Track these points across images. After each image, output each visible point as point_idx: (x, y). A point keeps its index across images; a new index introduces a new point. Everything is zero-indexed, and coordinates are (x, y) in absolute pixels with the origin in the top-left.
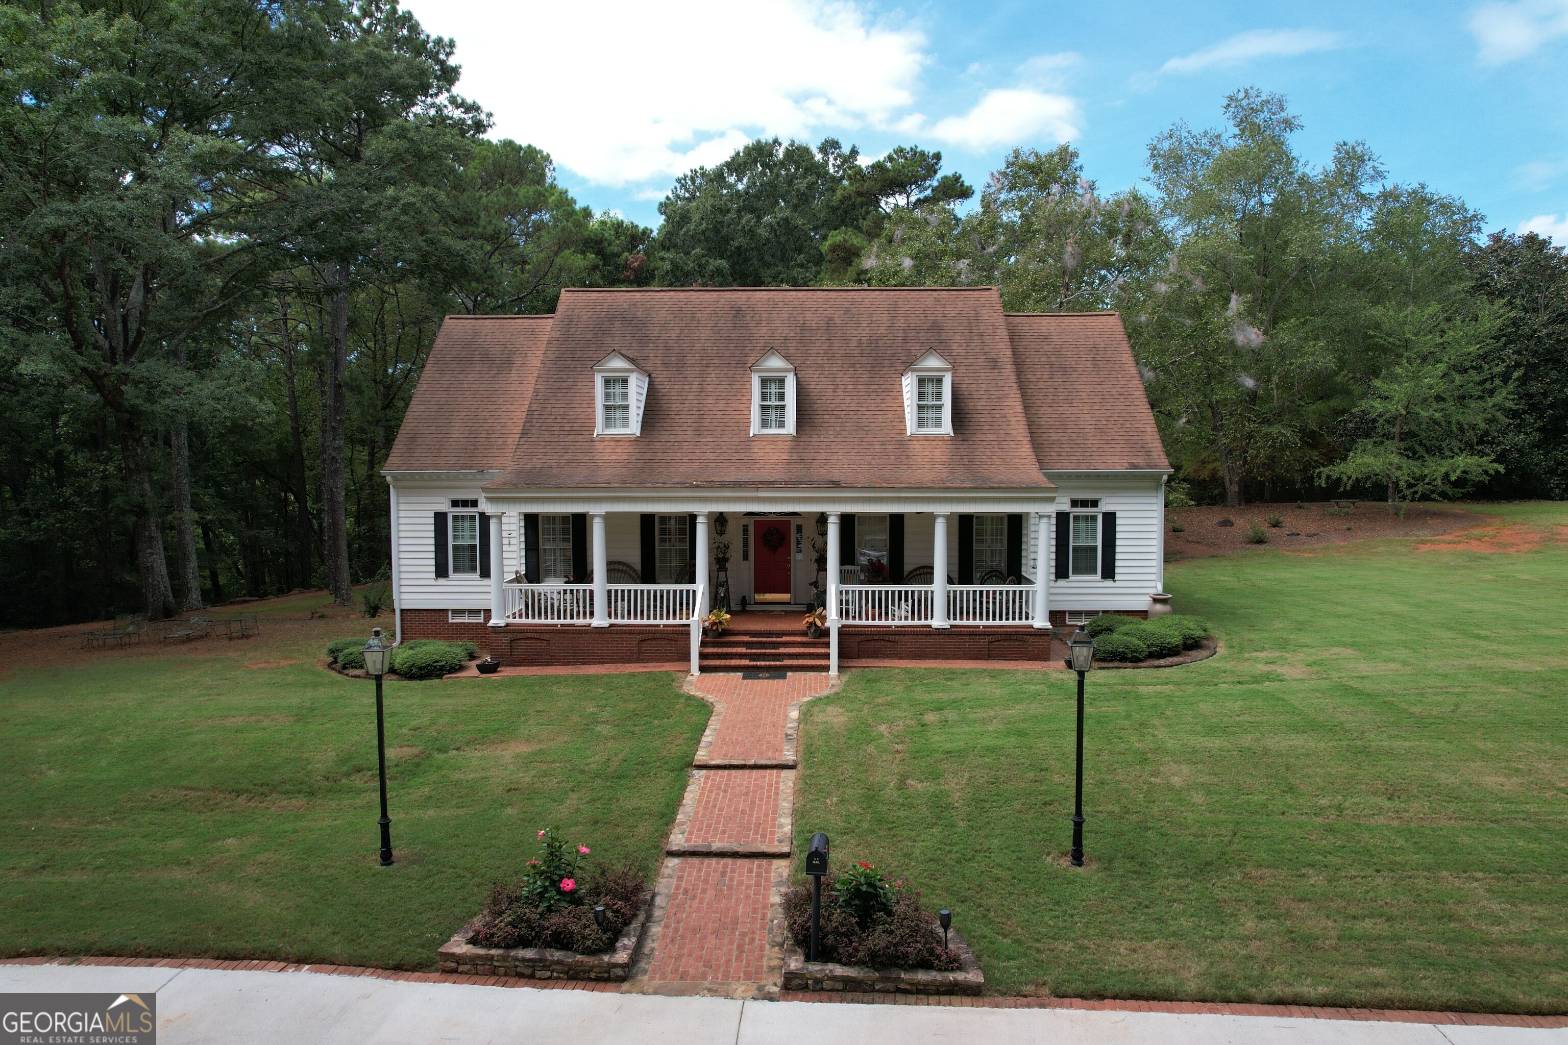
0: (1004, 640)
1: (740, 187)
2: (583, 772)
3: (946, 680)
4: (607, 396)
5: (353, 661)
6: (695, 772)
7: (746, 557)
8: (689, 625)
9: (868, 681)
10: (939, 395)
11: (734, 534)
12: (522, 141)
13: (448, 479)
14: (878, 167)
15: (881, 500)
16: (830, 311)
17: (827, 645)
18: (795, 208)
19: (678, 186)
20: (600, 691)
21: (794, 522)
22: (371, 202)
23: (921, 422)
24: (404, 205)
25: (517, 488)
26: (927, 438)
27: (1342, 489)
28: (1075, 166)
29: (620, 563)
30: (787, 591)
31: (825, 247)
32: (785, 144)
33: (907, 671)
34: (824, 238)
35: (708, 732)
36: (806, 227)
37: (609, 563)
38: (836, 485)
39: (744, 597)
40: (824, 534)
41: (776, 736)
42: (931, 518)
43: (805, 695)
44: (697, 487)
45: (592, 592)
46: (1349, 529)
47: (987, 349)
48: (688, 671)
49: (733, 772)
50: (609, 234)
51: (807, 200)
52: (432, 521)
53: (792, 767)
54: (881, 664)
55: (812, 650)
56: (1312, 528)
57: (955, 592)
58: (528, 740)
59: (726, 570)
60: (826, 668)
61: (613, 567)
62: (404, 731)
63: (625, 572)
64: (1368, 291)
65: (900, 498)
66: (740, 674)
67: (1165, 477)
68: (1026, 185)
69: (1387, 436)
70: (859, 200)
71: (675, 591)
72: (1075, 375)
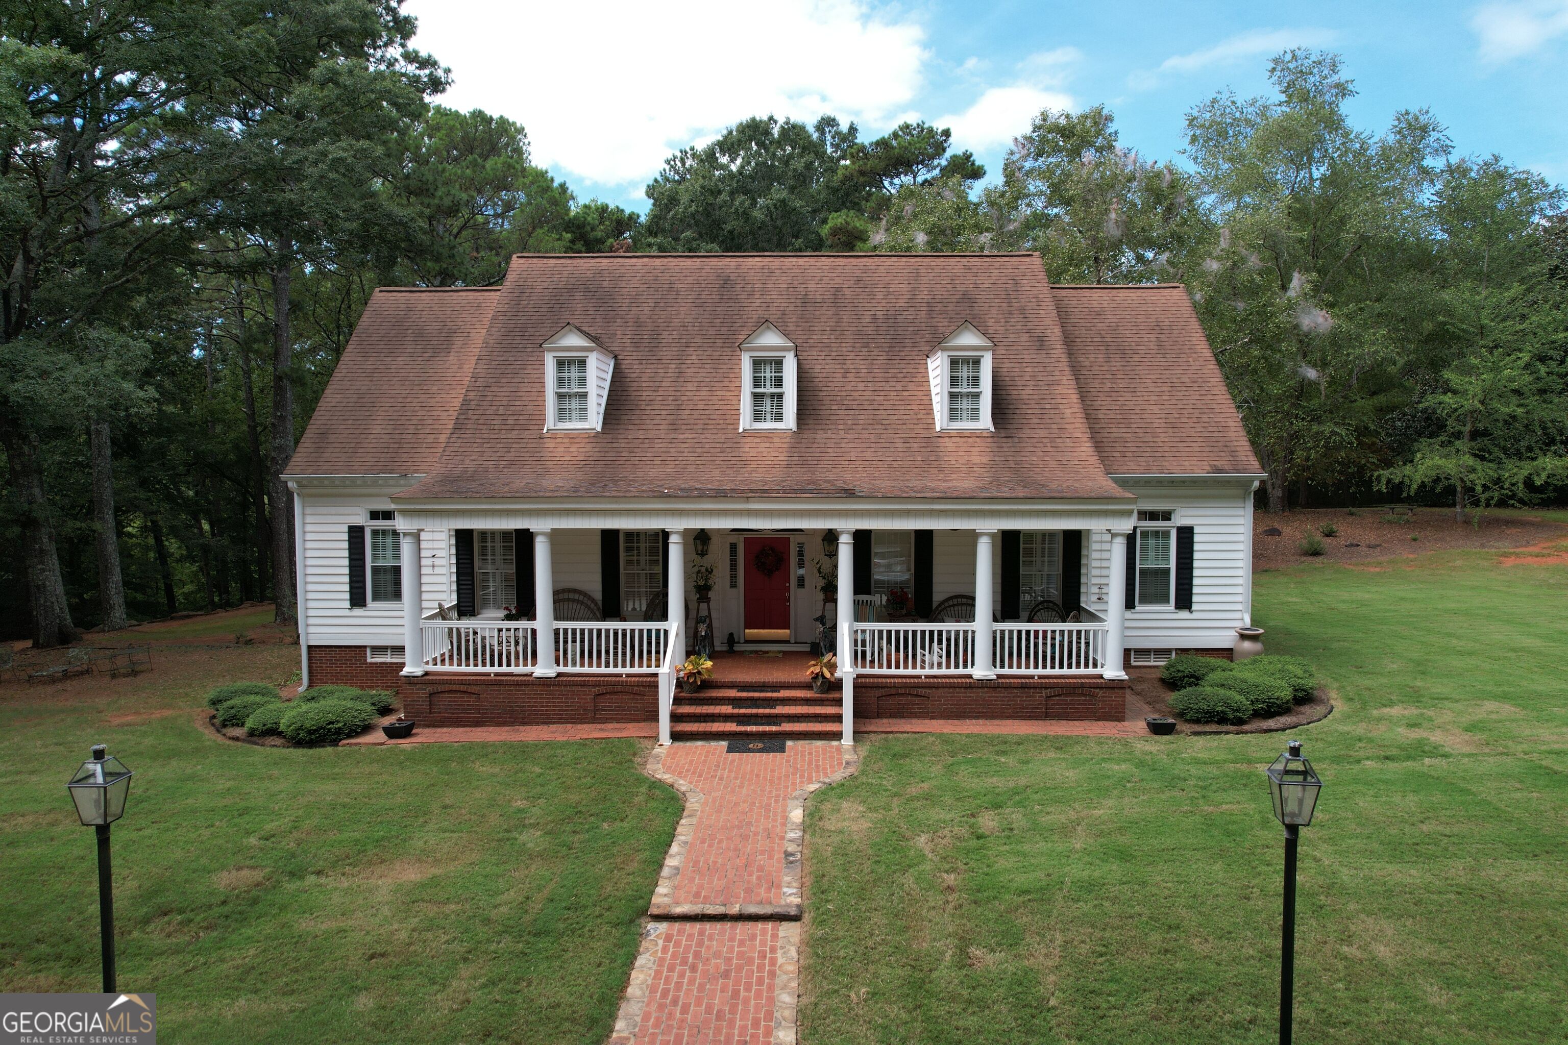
0: (1067, 695)
1: (734, 168)
2: (487, 921)
3: (998, 753)
4: (561, 382)
5: (234, 717)
6: (651, 926)
7: (733, 585)
8: (656, 675)
9: (894, 755)
10: (976, 381)
11: (718, 556)
12: (494, 112)
13: (365, 485)
14: (882, 143)
15: (908, 514)
16: (838, 281)
17: (839, 702)
18: (792, 189)
19: (667, 167)
20: (538, 770)
21: (794, 540)
22: (295, 157)
23: (954, 414)
24: (333, 160)
25: (436, 498)
26: (961, 434)
27: (1405, 495)
28: (1109, 131)
29: (569, 591)
30: (787, 626)
31: (825, 230)
32: (781, 121)
33: (945, 740)
34: (824, 221)
35: (674, 848)
36: (804, 210)
37: (556, 593)
38: (850, 494)
39: (731, 635)
40: (833, 554)
41: (771, 857)
42: (972, 537)
43: (810, 781)
44: (668, 496)
45: (534, 632)
46: (1415, 540)
47: (1030, 326)
48: (656, 738)
49: (708, 926)
50: (593, 218)
51: (804, 181)
52: (345, 536)
53: (796, 918)
54: (908, 728)
55: (818, 710)
56: (1371, 537)
57: (1002, 632)
58: (419, 860)
59: (707, 600)
60: (838, 736)
61: (561, 596)
62: (253, 840)
63: (582, 603)
64: (1433, 273)
65: (932, 510)
66: (724, 744)
67: (1256, 484)
68: (1057, 150)
69: (1458, 435)
70: (862, 179)
71: (641, 631)
72: (1136, 358)
